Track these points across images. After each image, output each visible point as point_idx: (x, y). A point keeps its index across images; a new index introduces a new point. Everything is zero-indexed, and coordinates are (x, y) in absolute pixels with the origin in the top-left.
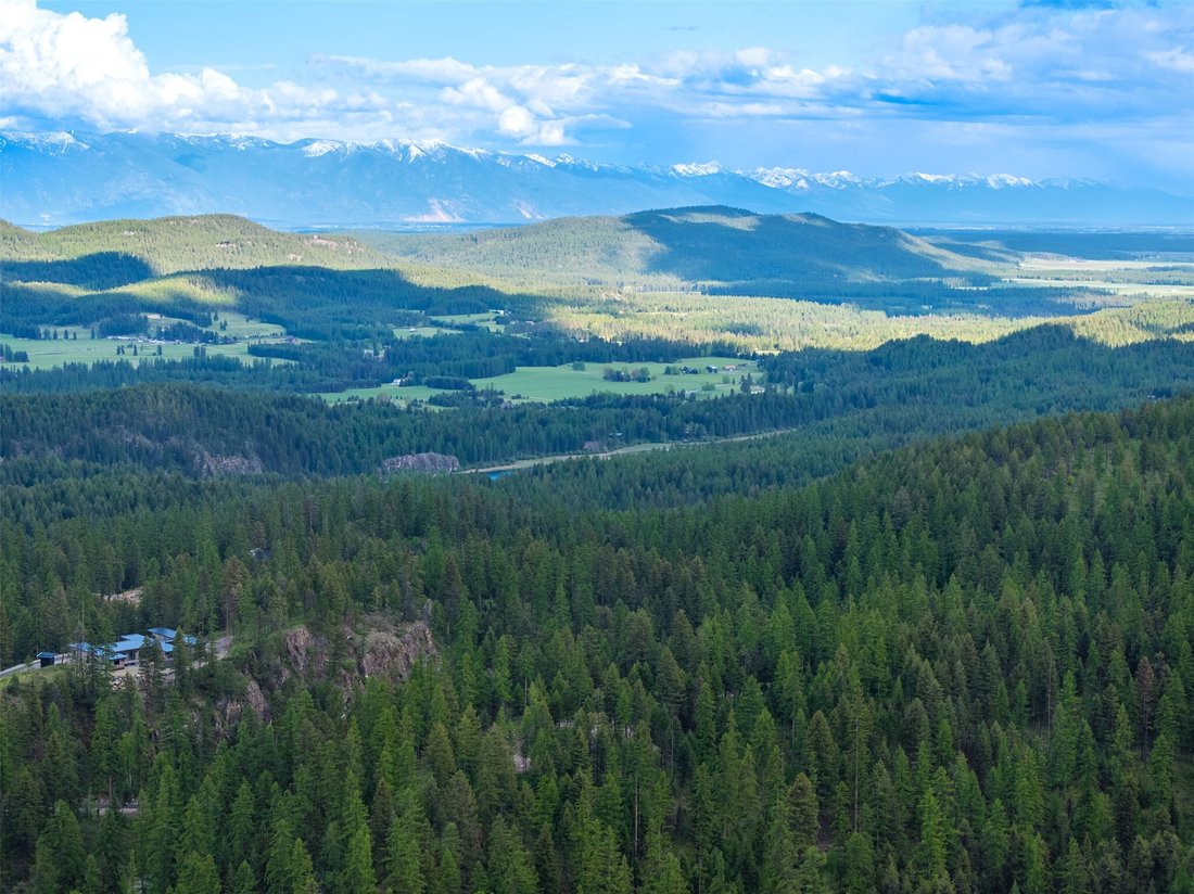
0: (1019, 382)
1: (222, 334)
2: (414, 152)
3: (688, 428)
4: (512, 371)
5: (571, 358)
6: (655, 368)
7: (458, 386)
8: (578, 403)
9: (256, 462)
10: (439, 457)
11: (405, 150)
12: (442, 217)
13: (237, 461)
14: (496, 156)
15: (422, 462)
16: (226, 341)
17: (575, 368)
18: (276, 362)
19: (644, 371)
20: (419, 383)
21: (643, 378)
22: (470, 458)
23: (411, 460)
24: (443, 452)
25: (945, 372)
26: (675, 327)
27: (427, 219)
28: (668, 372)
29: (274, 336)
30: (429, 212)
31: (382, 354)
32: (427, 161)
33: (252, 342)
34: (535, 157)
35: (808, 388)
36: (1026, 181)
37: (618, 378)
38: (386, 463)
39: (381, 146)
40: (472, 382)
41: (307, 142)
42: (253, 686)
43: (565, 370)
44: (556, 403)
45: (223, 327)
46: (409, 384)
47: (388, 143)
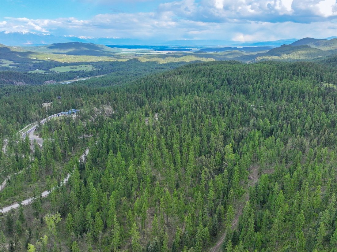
0: (134, 67)
1: (3, 63)
2: (24, 33)
3: (88, 75)
4: (55, 67)
5: (63, 65)
6: (77, 67)
7: (48, 70)
8: (68, 72)
9: (24, 83)
10: (53, 81)
11: (22, 33)
12: (29, 44)
13: (21, 83)
14: (37, 34)
15: (50, 82)
16: (4, 64)
17: (64, 67)
18: (15, 67)
19: (76, 67)
20: (41, 70)
21: (76, 68)
22: (57, 81)
23: (48, 82)
24: (53, 80)
25: (123, 66)
26: (77, 60)
27: (27, 44)
28: (79, 67)
29: (12, 63)
30: (27, 43)
31: (32, 65)
32: (26, 35)
33: (9, 64)
34: (43, 34)
35: (102, 69)
36: (119, 38)
37: (72, 68)
38: (45, 82)
39: (18, 32)
40: (50, 69)
41: (5, 31)
42: (92, 117)
43: (62, 67)
44: (64, 72)
45: (3, 62)
46: (39, 70)
47: (19, 32)
